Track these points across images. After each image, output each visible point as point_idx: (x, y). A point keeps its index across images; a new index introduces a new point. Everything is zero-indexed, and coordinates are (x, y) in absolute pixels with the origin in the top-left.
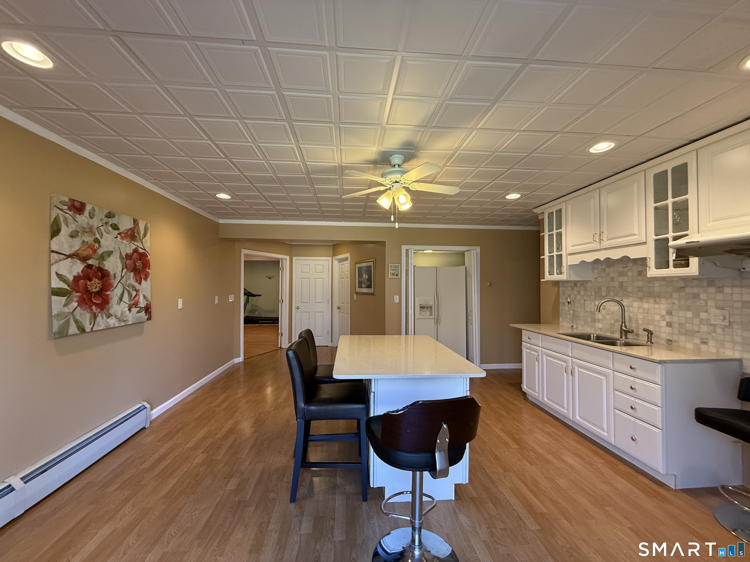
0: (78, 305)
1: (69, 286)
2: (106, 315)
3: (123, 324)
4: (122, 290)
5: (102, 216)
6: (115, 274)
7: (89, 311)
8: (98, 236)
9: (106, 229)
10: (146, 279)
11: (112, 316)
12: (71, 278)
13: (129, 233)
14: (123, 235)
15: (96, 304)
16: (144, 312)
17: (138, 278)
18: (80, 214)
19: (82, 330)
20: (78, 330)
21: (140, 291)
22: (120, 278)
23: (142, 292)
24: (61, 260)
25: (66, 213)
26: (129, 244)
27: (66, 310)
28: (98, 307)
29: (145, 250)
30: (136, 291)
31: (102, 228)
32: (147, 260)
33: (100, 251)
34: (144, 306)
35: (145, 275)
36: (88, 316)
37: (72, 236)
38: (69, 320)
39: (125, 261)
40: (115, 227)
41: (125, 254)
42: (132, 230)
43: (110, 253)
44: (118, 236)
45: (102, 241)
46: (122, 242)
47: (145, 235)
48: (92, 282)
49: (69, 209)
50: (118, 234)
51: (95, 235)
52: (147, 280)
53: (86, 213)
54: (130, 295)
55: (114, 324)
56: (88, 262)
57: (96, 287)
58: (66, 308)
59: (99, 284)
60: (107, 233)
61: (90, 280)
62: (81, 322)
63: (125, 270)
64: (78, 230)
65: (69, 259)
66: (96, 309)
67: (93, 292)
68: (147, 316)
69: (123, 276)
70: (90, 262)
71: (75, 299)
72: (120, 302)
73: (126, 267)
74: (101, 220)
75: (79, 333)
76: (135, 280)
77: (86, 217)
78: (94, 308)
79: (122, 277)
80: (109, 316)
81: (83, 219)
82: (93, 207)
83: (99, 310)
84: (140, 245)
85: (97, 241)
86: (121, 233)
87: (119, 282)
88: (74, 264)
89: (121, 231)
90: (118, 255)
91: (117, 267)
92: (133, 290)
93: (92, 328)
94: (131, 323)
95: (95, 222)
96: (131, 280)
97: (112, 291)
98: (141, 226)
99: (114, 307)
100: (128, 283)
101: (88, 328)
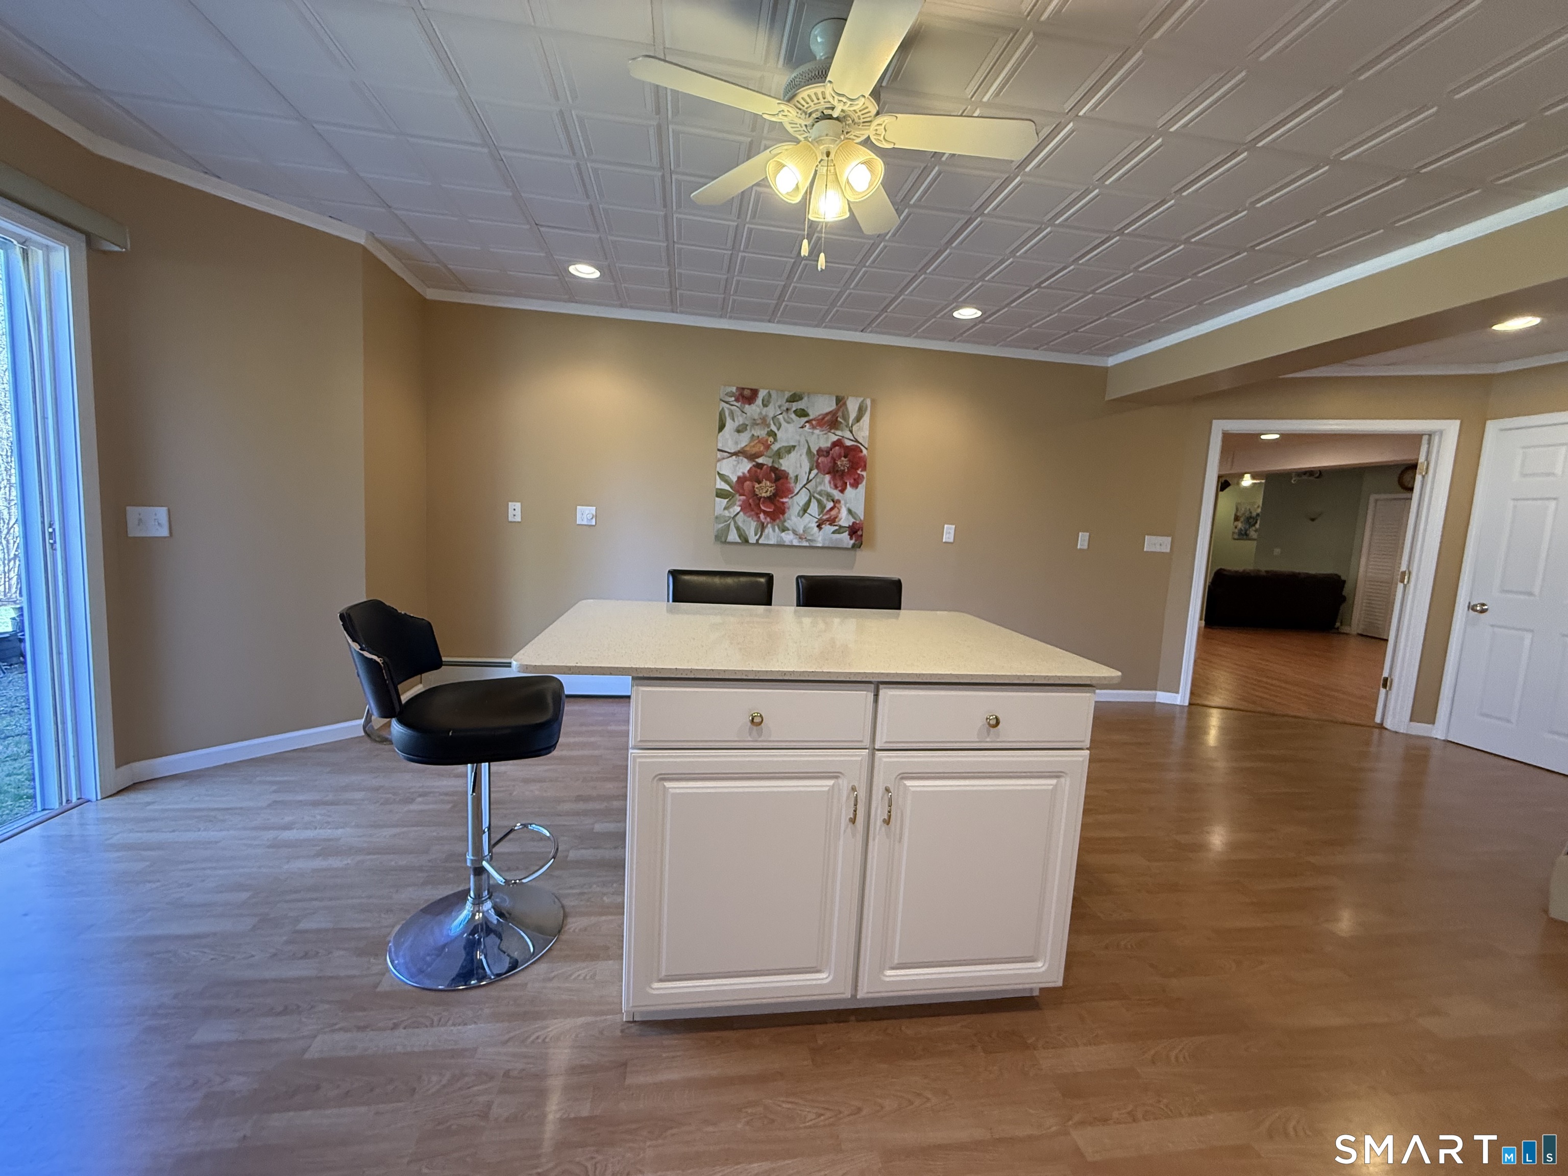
0: (741, 510)
1: (731, 487)
2: (779, 528)
3: (805, 544)
4: (807, 498)
5: (782, 401)
6: (797, 477)
7: (755, 519)
8: (774, 428)
9: (786, 417)
10: (855, 485)
11: (788, 530)
12: (734, 479)
13: (826, 419)
14: (814, 422)
15: (765, 512)
16: (847, 533)
17: (839, 484)
18: (750, 404)
19: (746, 541)
20: (740, 537)
21: (842, 502)
22: (805, 482)
23: (846, 504)
24: (724, 459)
25: (732, 405)
26: (826, 434)
27: (726, 513)
28: (768, 516)
29: (857, 441)
30: (833, 501)
31: (781, 417)
32: (860, 458)
33: (775, 447)
34: (847, 525)
35: (855, 480)
36: (753, 524)
37: (738, 431)
38: (729, 525)
39: (815, 459)
40: (802, 413)
41: (817, 449)
42: (834, 414)
43: (790, 449)
44: (807, 425)
45: (779, 434)
46: (813, 433)
47: (858, 419)
48: (761, 485)
49: (737, 400)
50: (807, 422)
51: (769, 425)
52: (857, 487)
53: (759, 401)
54: (821, 506)
55: (792, 541)
56: (757, 460)
57: (767, 492)
58: (726, 512)
59: (771, 487)
60: (788, 423)
61: (759, 482)
62: (744, 530)
63: (815, 472)
64: (747, 423)
65: (734, 457)
66: (765, 518)
67: (761, 497)
68: (852, 542)
69: (810, 478)
70: (760, 460)
71: (738, 503)
72: (804, 514)
73: (818, 467)
74: (780, 407)
75: (739, 541)
76: (832, 486)
77: (758, 406)
78: (762, 516)
79: (809, 481)
80: (784, 529)
81: (753, 410)
82: (769, 392)
83: (768, 519)
84: (848, 434)
85: (772, 434)
86: (812, 420)
87: (804, 486)
88: (738, 463)
89: (811, 418)
90: (805, 451)
91: (801, 467)
92: (827, 500)
93: (757, 540)
94: (820, 545)
95: (771, 411)
96: (824, 485)
97: (792, 497)
98: (852, 406)
99: (793, 519)
100: (819, 489)
101: (752, 540)
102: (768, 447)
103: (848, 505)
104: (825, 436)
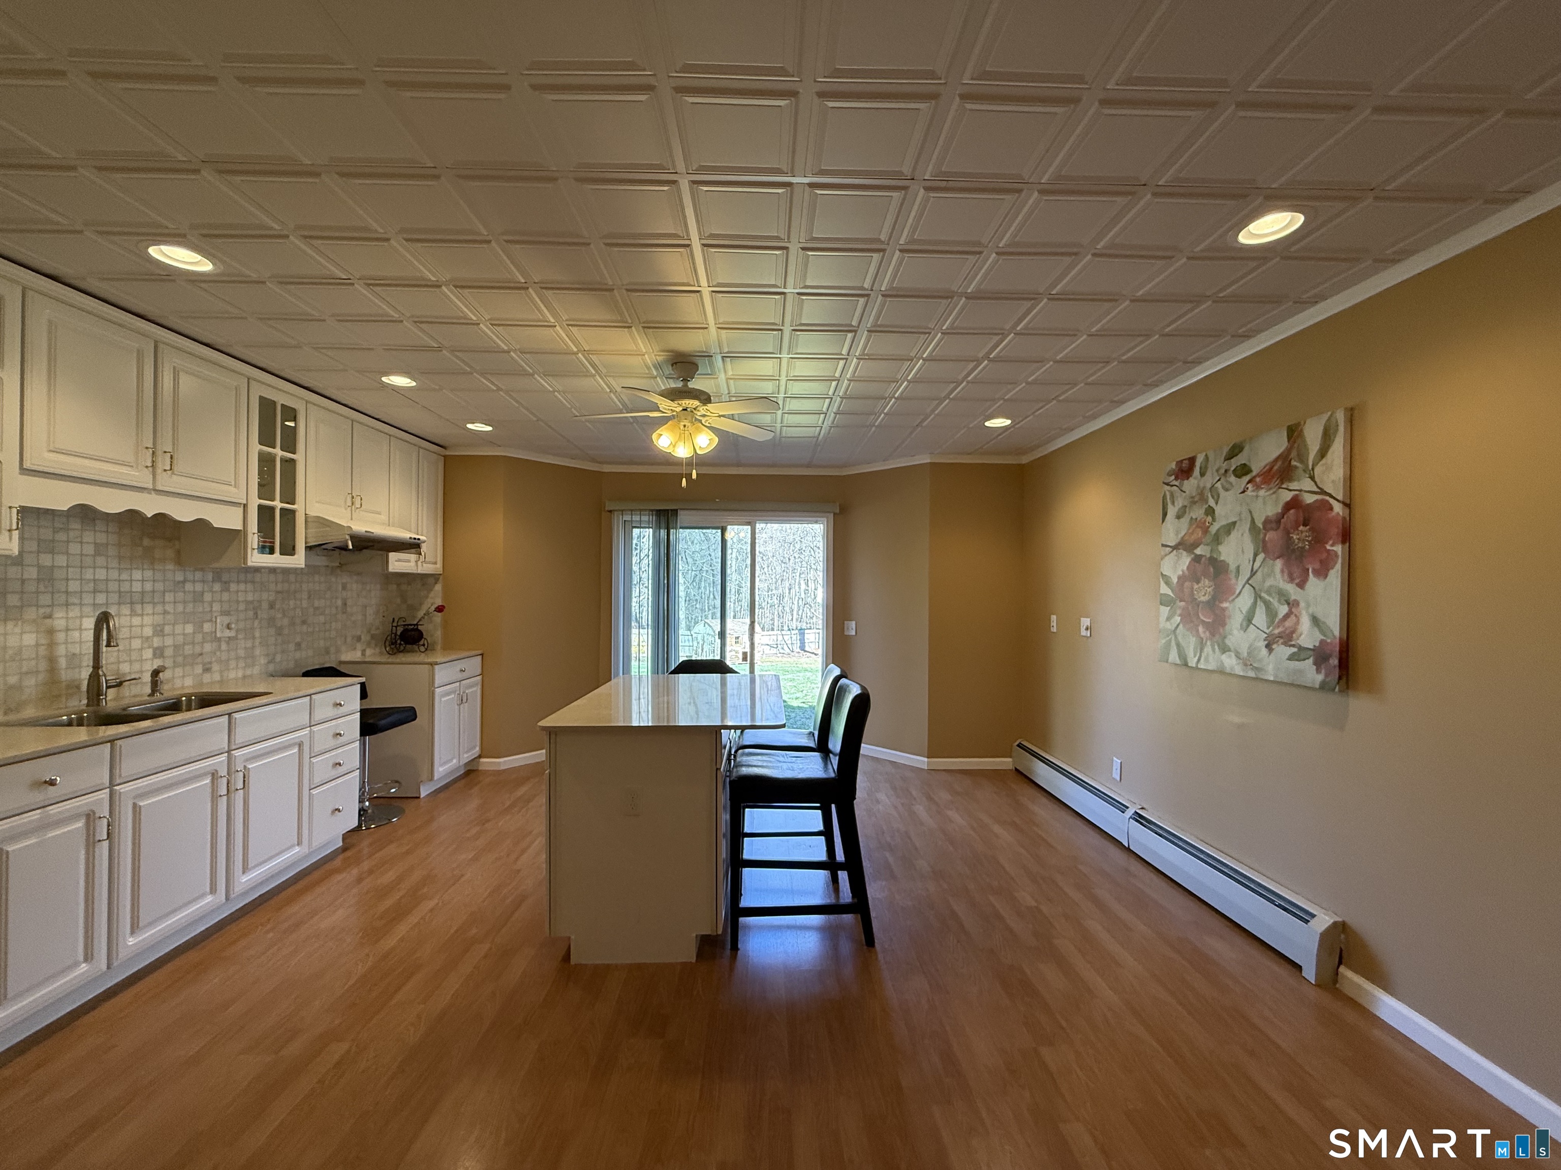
0: (1181, 621)
1: (1172, 591)
2: (1219, 645)
3: (1251, 674)
4: (1252, 600)
5: (1220, 462)
6: (1238, 568)
7: (1194, 633)
8: (1212, 502)
9: (1225, 484)
10: (1323, 573)
11: (1229, 650)
12: (1175, 580)
14: (1258, 479)
15: (1204, 624)
16: (1311, 660)
17: (1297, 572)
18: (1188, 478)
19: (1186, 662)
20: (1179, 658)
22: (1249, 574)
23: (1308, 605)
25: (1172, 486)
27: (1168, 625)
28: (1207, 629)
29: (1323, 492)
31: (1219, 485)
34: (1311, 647)
35: (1321, 562)
37: (1178, 517)
38: (1170, 641)
39: (1261, 536)
40: (1243, 471)
41: (1263, 519)
43: (1229, 528)
47: (1323, 453)
48: (1200, 585)
49: (1176, 479)
50: (1248, 483)
51: (1207, 502)
52: (1326, 576)
53: (1197, 471)
54: (1271, 613)
57: (1205, 594)
58: (1168, 623)
59: (1209, 587)
60: (1227, 490)
61: (1198, 583)
62: (1183, 648)
63: (1261, 558)
64: (1186, 504)
66: (1204, 632)
67: (1200, 602)
68: (1320, 678)
69: (1254, 570)
71: (1179, 612)
72: (1248, 626)
73: (1265, 550)
74: (1217, 471)
75: (1178, 663)
76: (1285, 577)
77: (1195, 478)
78: (1201, 629)
79: (1253, 573)
80: (1225, 649)
81: (1191, 485)
82: (1206, 455)
84: (1307, 484)
86: (1255, 477)
87: (1248, 582)
89: (1254, 474)
90: (1247, 526)
91: (1243, 552)
92: (1279, 601)
93: (1197, 663)
94: (1272, 678)
95: (1208, 481)
96: (1275, 577)
97: (1233, 600)
98: (1313, 434)
99: (1234, 632)
100: (1268, 584)
101: (1192, 662)
103: (1311, 611)
104: (1274, 496)
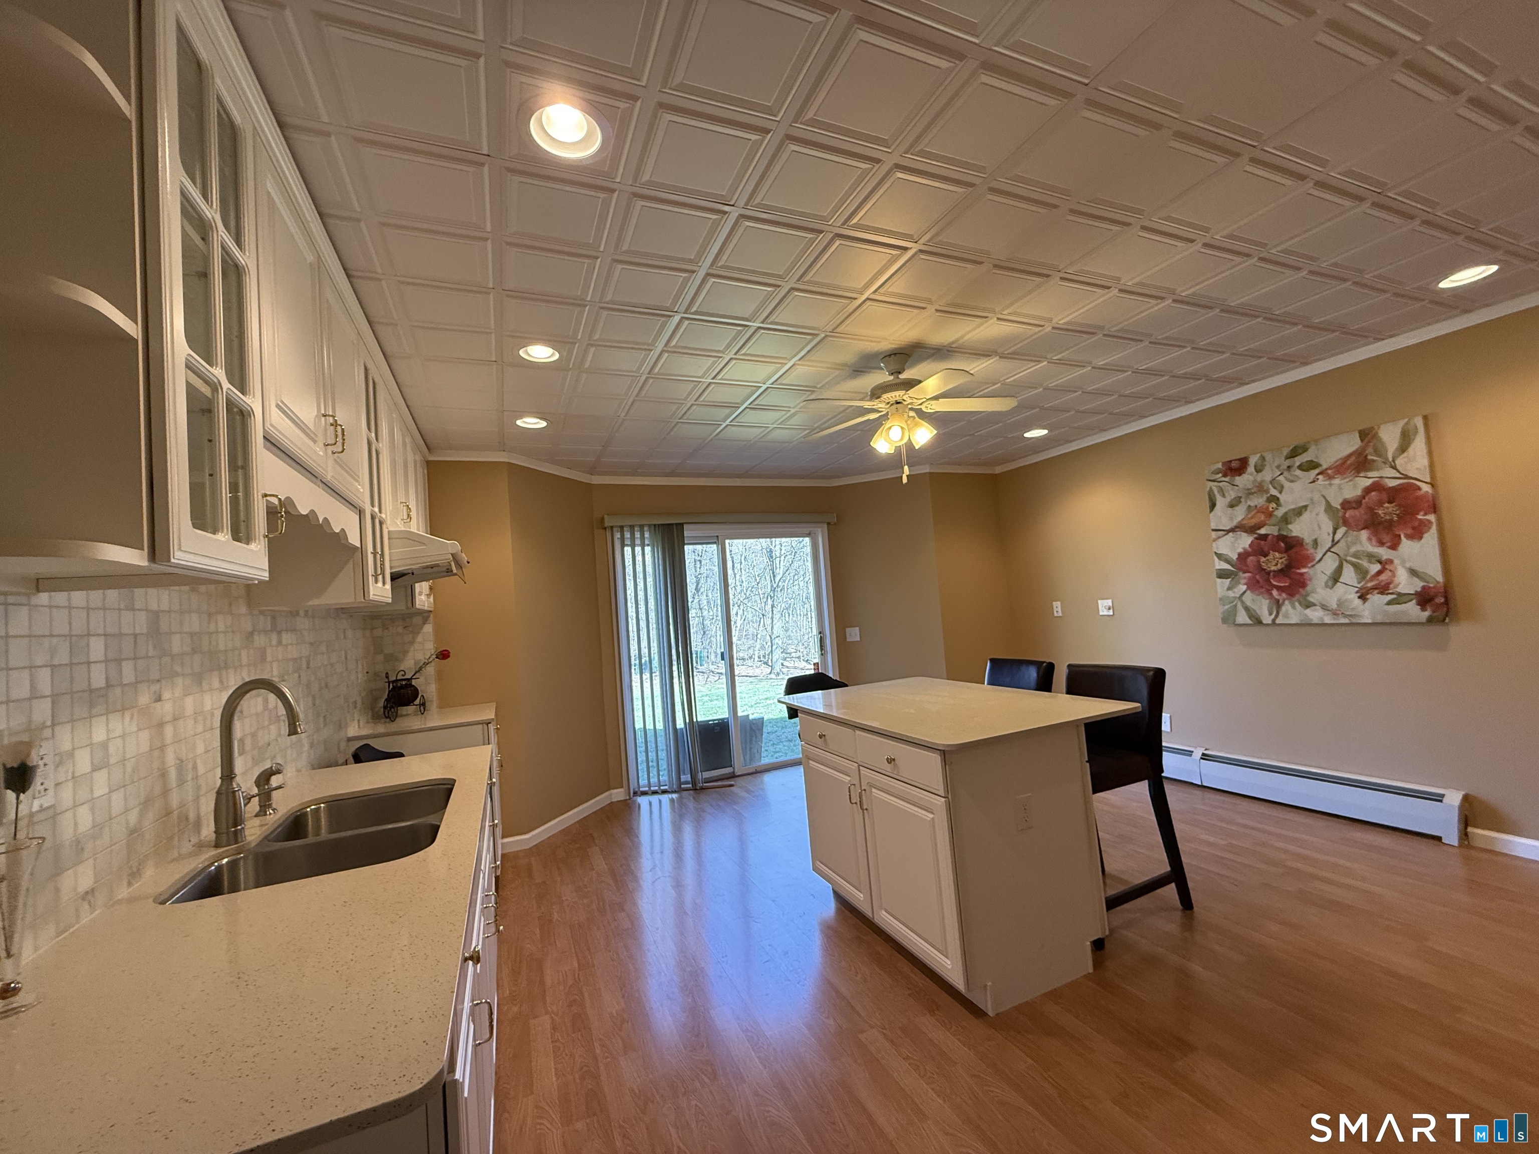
0: (1248, 588)
1: (1232, 566)
2: (1300, 604)
3: (1345, 620)
4: (1337, 564)
5: (1280, 460)
6: (1316, 541)
7: (1266, 596)
8: (1274, 492)
9: (1289, 476)
10: (1417, 535)
11: (1314, 605)
12: (1234, 557)
13: (1349, 462)
14: (1330, 472)
15: (1279, 588)
16: (1414, 601)
17: (1387, 538)
18: (1240, 475)
19: (1259, 622)
20: (1250, 618)
22: (1330, 544)
24: (1219, 537)
25: (1221, 482)
26: (1351, 481)
27: (1231, 594)
28: (1283, 591)
29: (1406, 477)
30: (1380, 562)
31: (1281, 478)
32: (1417, 498)
33: (1280, 513)
34: (1413, 592)
35: (1414, 528)
36: (1266, 603)
37: (1232, 506)
38: (1236, 606)
39: (1340, 514)
40: (1311, 466)
41: (1341, 501)
42: (1360, 453)
43: (1299, 511)
44: (1320, 477)
45: (1282, 498)
46: (1331, 485)
47: (1403, 448)
48: (1267, 558)
49: (1225, 475)
51: (1267, 491)
52: (1421, 538)
53: (1251, 469)
54: (1361, 572)
55: (1322, 619)
56: (1258, 532)
57: (1277, 564)
58: (1230, 592)
59: (1281, 558)
60: (1292, 481)
61: (1266, 555)
62: (1254, 610)
63: (1342, 530)
64: (1240, 495)
65: (1231, 534)
66: (1280, 595)
67: (1271, 572)
68: (1427, 614)
69: (1336, 539)
70: (1263, 531)
71: (1243, 581)
72: (1335, 584)
73: (1346, 523)
74: (1278, 467)
75: (1251, 622)
76: (1374, 543)
77: (1251, 474)
78: (1275, 593)
79: (1334, 543)
80: (1308, 605)
81: (1245, 480)
82: (1262, 456)
83: (1284, 595)
84: (1388, 472)
85: (1275, 499)
86: (1327, 469)
87: (1329, 550)
88: (1237, 539)
89: (1325, 466)
90: (1322, 508)
91: (1320, 528)
92: (1370, 562)
93: (1274, 620)
94: (1370, 621)
95: (1267, 475)
96: (1361, 542)
97: (1313, 566)
98: (1390, 436)
99: (1318, 590)
100: (1353, 550)
101: (1267, 619)
102: (1270, 515)
103: (1407, 566)
104: (1351, 483)
